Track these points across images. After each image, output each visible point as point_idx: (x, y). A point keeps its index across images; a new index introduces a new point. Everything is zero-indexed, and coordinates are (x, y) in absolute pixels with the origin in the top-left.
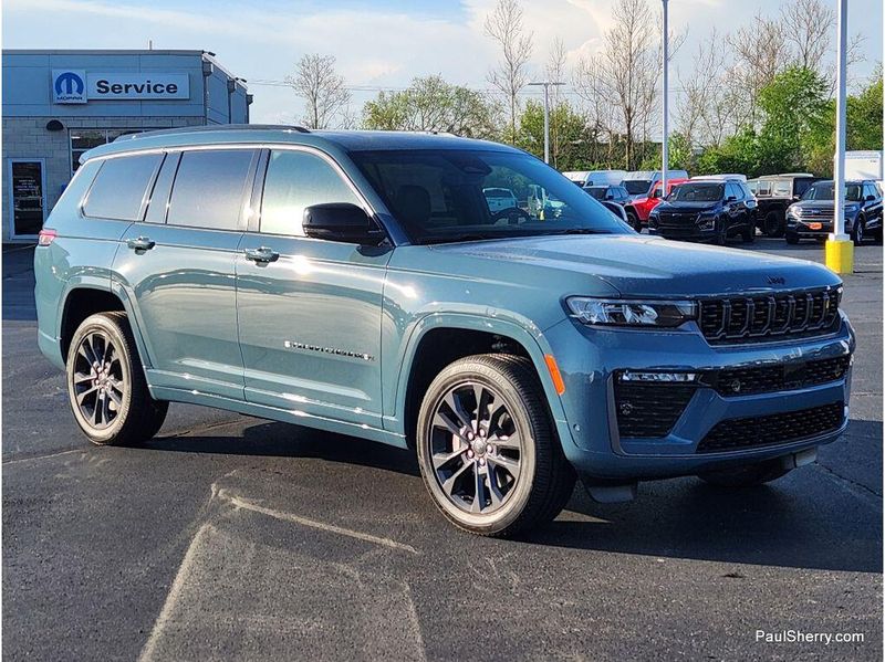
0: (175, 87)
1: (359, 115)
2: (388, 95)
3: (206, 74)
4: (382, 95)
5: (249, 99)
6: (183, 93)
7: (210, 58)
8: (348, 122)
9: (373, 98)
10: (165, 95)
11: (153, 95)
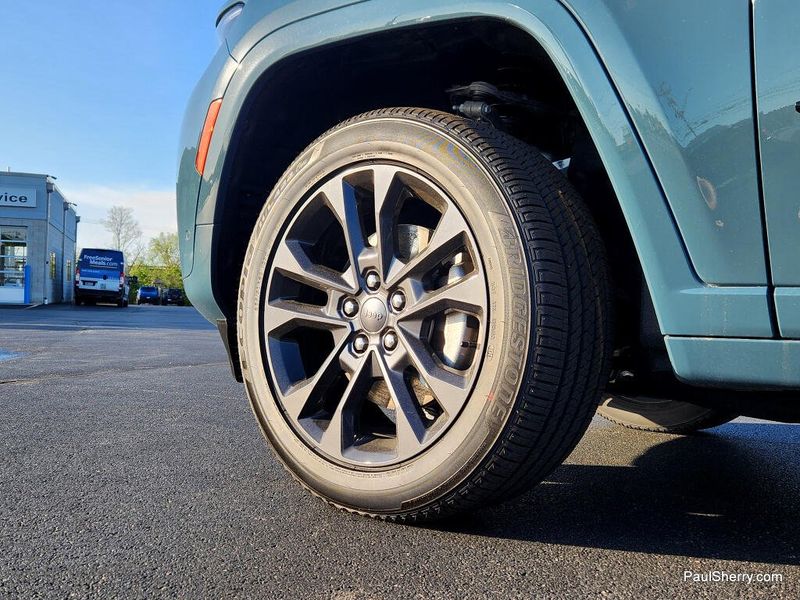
0: (26, 198)
1: (147, 246)
2: (166, 235)
3: (50, 191)
4: (162, 234)
5: (78, 220)
6: (31, 202)
7: (52, 181)
8: (140, 248)
9: (156, 235)
10: (18, 203)
11: (9, 203)
